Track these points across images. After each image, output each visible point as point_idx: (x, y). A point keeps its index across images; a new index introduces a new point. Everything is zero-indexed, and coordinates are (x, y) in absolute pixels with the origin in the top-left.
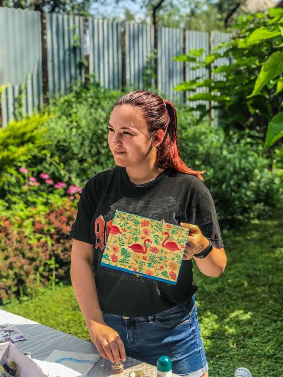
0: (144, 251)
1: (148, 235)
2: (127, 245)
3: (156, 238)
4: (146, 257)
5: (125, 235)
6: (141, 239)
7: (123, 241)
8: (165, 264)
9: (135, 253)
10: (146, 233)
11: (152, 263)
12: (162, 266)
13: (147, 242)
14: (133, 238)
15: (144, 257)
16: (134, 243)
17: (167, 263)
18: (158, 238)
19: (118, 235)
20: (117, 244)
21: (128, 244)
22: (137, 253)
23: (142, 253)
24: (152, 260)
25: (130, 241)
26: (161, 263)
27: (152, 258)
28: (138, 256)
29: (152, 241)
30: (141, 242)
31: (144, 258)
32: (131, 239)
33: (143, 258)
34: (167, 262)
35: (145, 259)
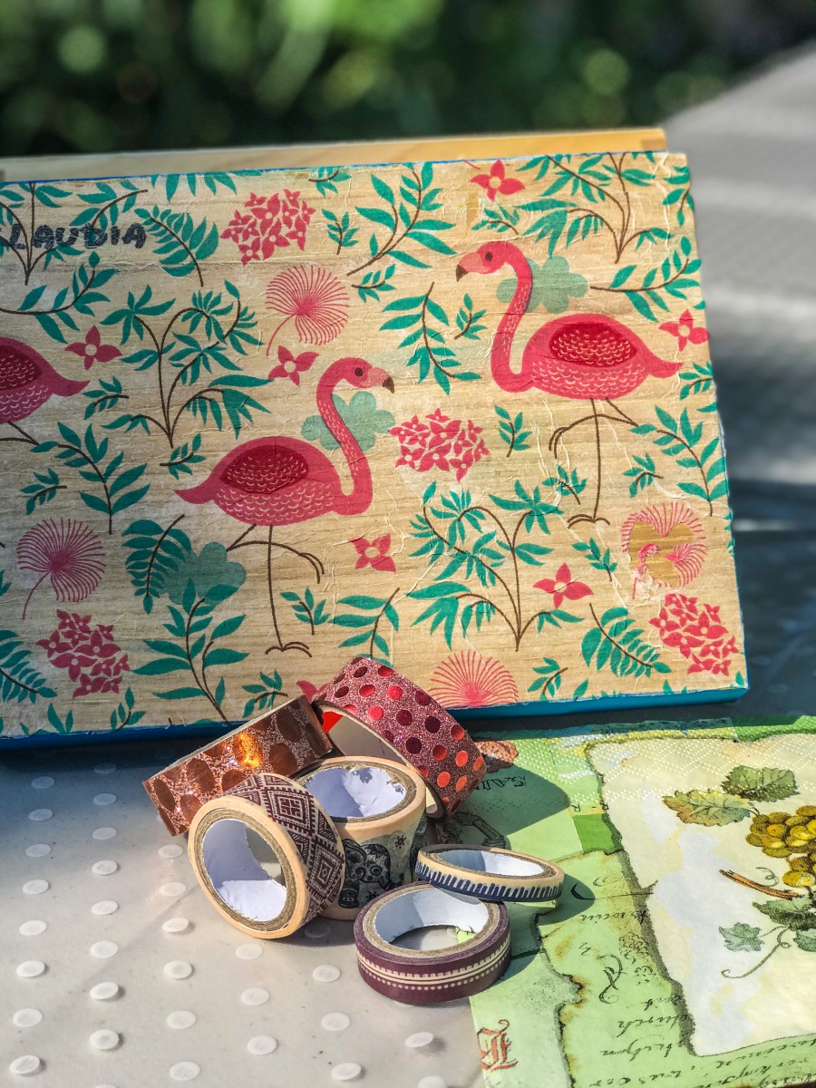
0: (348, 488)
1: (332, 327)
2: (166, 479)
3: (418, 326)
4: (385, 542)
5: (112, 394)
6: (283, 383)
7: (118, 460)
8: (579, 547)
9: (262, 532)
10: (305, 306)
11: (456, 578)
12: (564, 573)
13: (344, 391)
14: (198, 401)
15: (360, 544)
17: (599, 528)
18: (433, 323)
21: (174, 467)
22: (282, 533)
23: (333, 515)
24: (447, 556)
25: (183, 439)
26: (542, 551)
27: (442, 527)
28: (302, 555)
29: (391, 371)
30: (288, 414)
31: (372, 553)
32: (187, 414)
33: (362, 562)
34: (592, 520)
35: (384, 564)
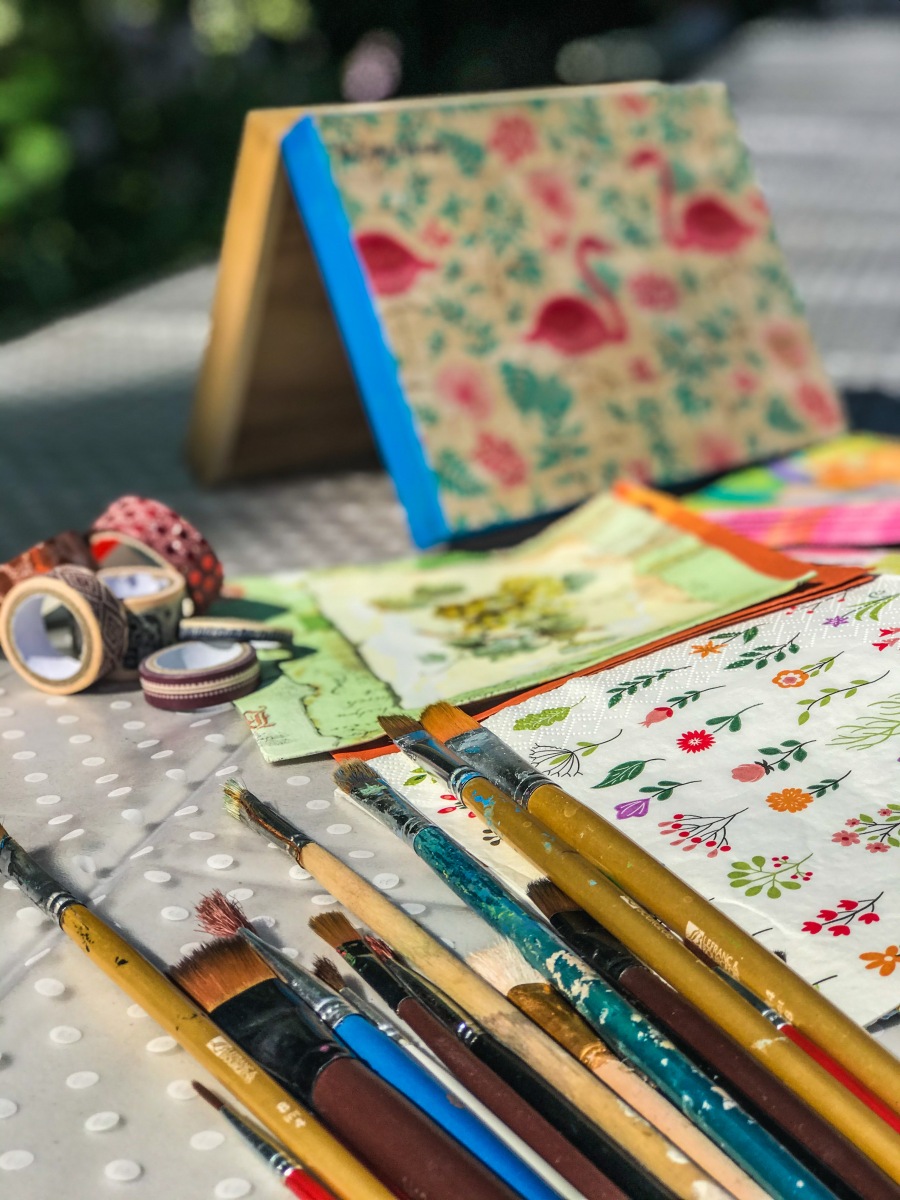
0: (612, 325)
1: (571, 213)
2: (510, 330)
4: (643, 362)
5: (457, 269)
6: (557, 255)
7: (476, 318)
8: (744, 355)
9: (576, 360)
10: (552, 197)
11: (688, 381)
13: (591, 258)
14: (512, 272)
15: (631, 364)
16: (534, 300)
19: (426, 289)
20: (457, 356)
21: (511, 320)
23: (610, 346)
24: (679, 367)
29: (612, 242)
30: (563, 278)
31: (640, 369)
33: (636, 376)
35: (648, 377)
